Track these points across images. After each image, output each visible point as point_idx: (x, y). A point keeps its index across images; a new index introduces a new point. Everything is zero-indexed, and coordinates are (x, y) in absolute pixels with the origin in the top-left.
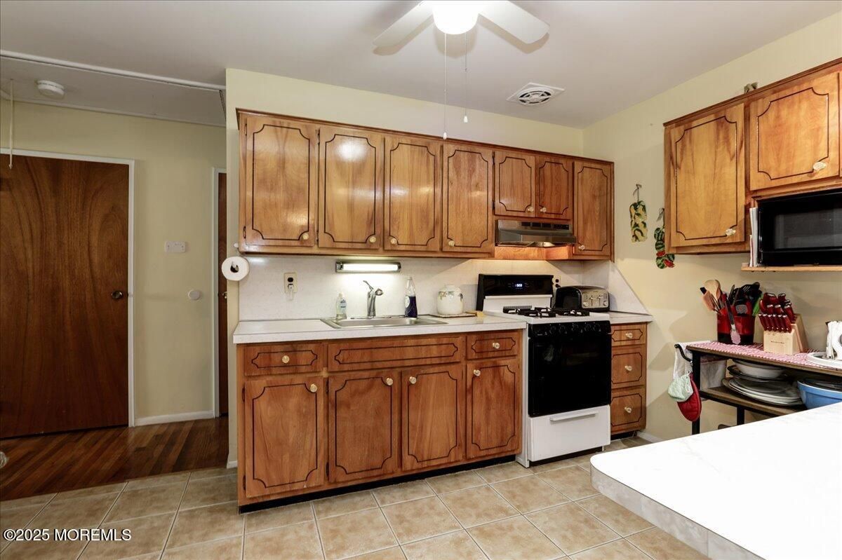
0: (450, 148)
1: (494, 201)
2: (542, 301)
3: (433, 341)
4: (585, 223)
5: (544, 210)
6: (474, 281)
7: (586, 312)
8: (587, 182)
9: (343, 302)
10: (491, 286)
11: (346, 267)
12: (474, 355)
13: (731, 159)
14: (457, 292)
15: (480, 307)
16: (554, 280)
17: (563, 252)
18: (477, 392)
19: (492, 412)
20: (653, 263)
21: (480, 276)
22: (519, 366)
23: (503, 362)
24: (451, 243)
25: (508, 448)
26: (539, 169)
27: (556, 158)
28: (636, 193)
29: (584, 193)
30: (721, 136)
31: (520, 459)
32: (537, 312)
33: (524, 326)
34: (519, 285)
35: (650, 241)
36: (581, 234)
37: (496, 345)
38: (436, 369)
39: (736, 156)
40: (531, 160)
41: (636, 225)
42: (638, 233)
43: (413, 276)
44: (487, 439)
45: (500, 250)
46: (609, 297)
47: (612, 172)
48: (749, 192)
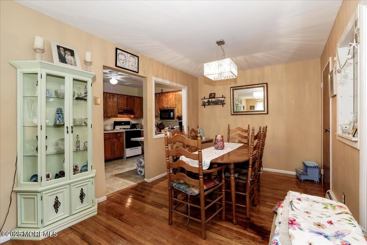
0: (108, 95)
1: (118, 106)
2: (128, 127)
4: (137, 110)
5: (128, 108)
6: (113, 123)
7: (136, 129)
8: (137, 101)
10: (116, 124)
12: (115, 137)
14: (110, 125)
15: (114, 128)
16: (131, 122)
17: (132, 116)
18: (115, 144)
19: (119, 148)
21: (114, 121)
22: (123, 139)
23: (120, 138)
24: (109, 115)
25: (122, 155)
26: (127, 99)
27: (131, 97)
29: (137, 104)
30: (156, 99)
31: (124, 158)
32: (127, 129)
33: (124, 131)
34: (123, 123)
36: (136, 112)
37: (119, 135)
38: (108, 140)
40: (125, 97)
44: (118, 154)
45: (119, 115)
46: (142, 126)
47: (143, 99)
48: (159, 108)
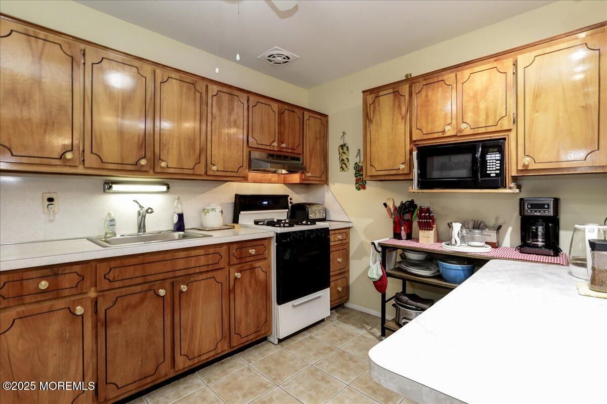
0: (214, 89)
1: (248, 136)
2: (281, 214)
3: (201, 252)
4: (311, 156)
5: (284, 145)
6: (232, 200)
7: (313, 222)
8: (312, 126)
9: (112, 220)
10: (244, 203)
11: (115, 187)
12: (235, 261)
13: (402, 120)
14: (218, 209)
15: (236, 220)
16: (289, 198)
17: (296, 178)
18: (238, 291)
19: (250, 305)
20: (354, 187)
21: (236, 195)
22: (269, 266)
23: (257, 265)
24: (214, 168)
25: (263, 332)
26: (281, 114)
27: (293, 108)
28: (343, 138)
29: (310, 135)
30: (396, 104)
31: (271, 339)
32: (278, 223)
33: (273, 235)
34: (265, 203)
35: (351, 171)
36: (308, 165)
37: (252, 251)
38: (204, 276)
39: (404, 118)
40: (275, 106)
41: (343, 160)
42: (344, 166)
43: (180, 196)
44: (246, 328)
45: (252, 175)
46: (326, 211)
47: (327, 122)
48: (412, 141)
